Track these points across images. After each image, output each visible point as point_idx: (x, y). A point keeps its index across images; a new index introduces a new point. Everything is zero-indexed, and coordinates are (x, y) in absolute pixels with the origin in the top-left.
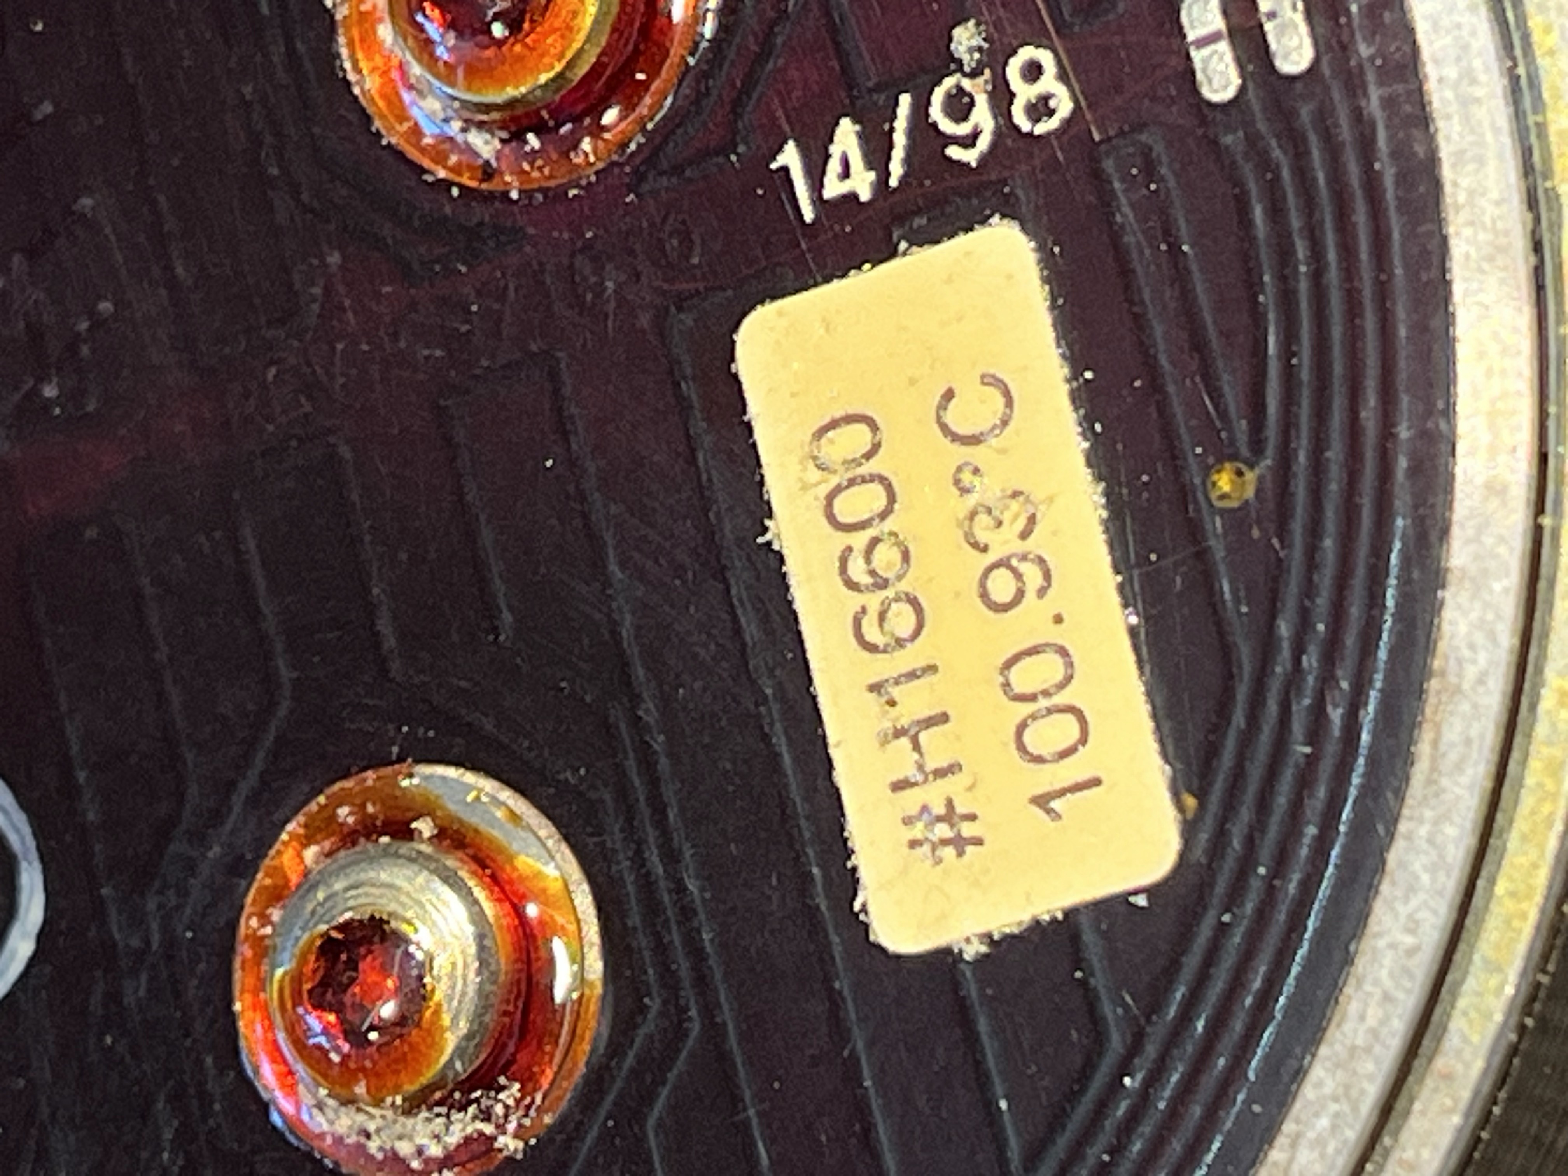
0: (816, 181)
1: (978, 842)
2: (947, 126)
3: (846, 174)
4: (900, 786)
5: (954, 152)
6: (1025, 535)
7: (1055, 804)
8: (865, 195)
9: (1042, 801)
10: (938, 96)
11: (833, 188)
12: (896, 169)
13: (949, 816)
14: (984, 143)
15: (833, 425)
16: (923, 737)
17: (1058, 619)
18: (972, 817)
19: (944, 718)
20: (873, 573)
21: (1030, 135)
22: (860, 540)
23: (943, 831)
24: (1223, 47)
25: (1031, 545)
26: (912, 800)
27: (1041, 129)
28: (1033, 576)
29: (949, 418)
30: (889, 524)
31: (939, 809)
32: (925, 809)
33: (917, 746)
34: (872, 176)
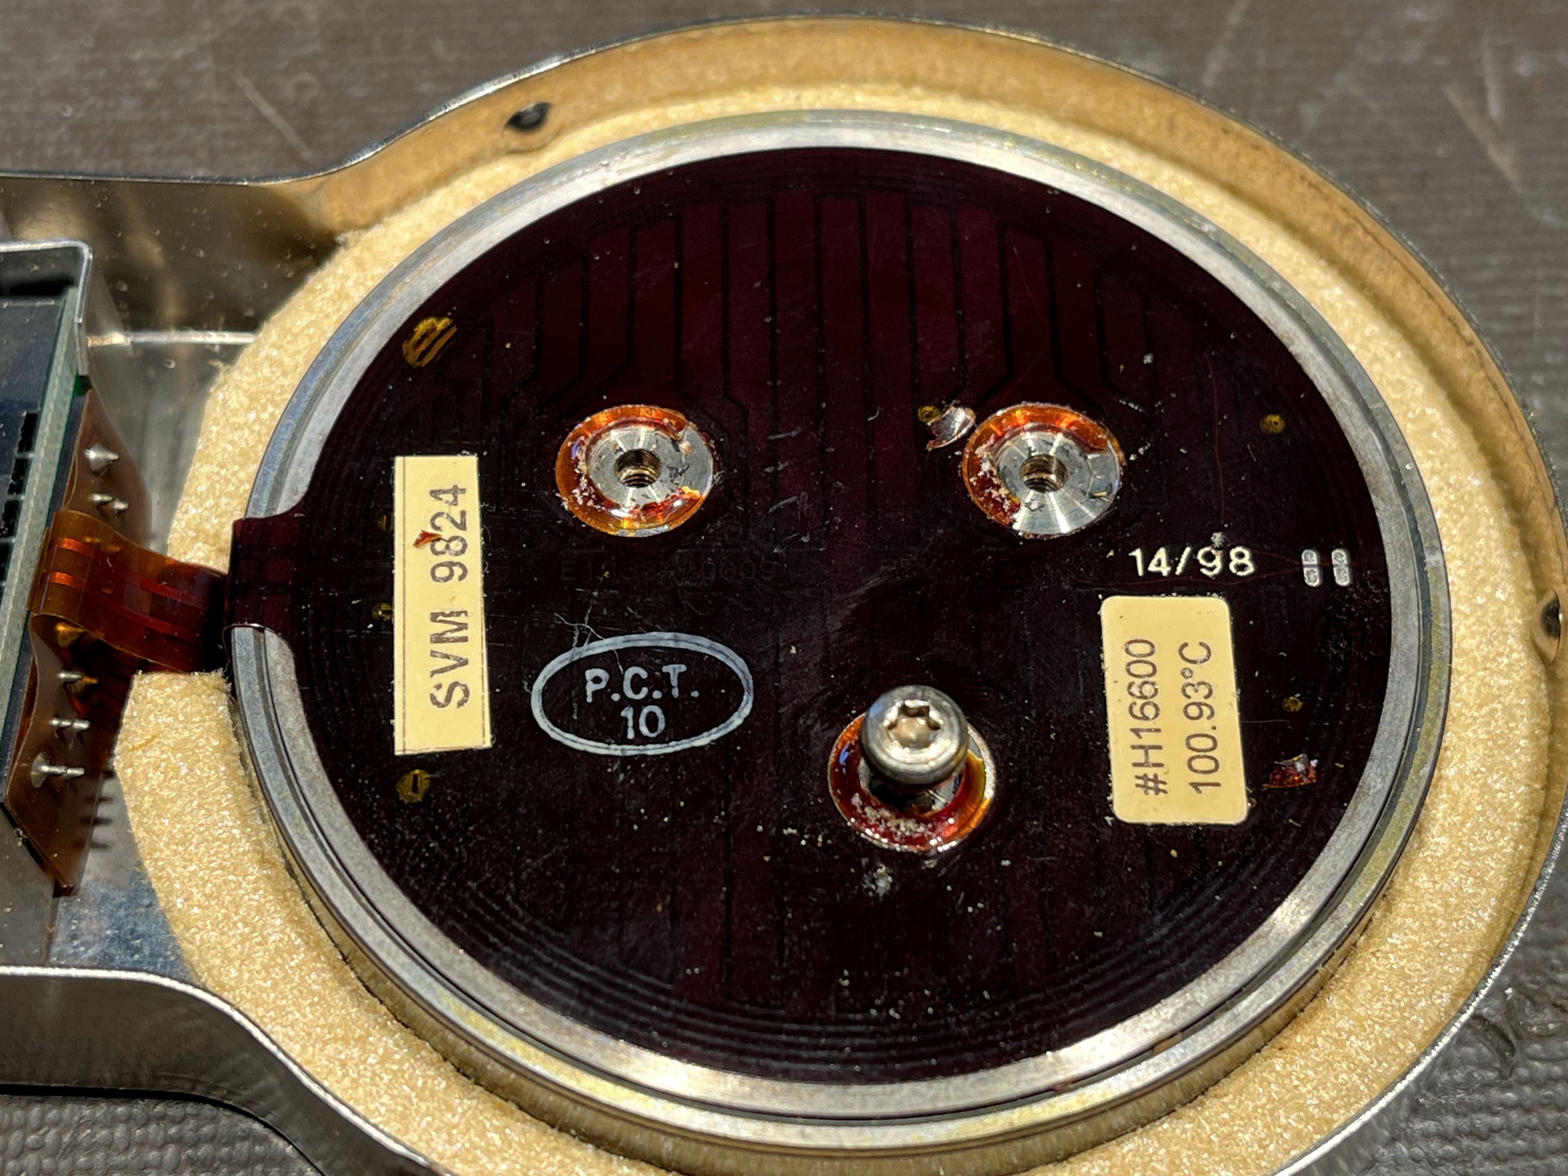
0: (1146, 564)
1: (1165, 792)
2: (1202, 562)
3: (1159, 564)
4: (1135, 765)
5: (1204, 571)
6: (1206, 697)
7: (1201, 788)
8: (1165, 573)
9: (1196, 786)
10: (1201, 552)
11: (1152, 568)
12: (1179, 570)
13: (1155, 780)
14: (1216, 571)
15: (1136, 641)
16: (1150, 751)
17: (1214, 728)
18: (1164, 783)
19: (1160, 747)
20: (1141, 692)
21: (1235, 575)
22: (1138, 681)
23: (1151, 784)
24: (1316, 570)
25: (1207, 701)
26: (1141, 771)
27: (1240, 574)
28: (1206, 711)
29: (1185, 652)
30: (1151, 679)
31: (1151, 777)
32: (1145, 775)
33: (1146, 754)
34: (1169, 569)
